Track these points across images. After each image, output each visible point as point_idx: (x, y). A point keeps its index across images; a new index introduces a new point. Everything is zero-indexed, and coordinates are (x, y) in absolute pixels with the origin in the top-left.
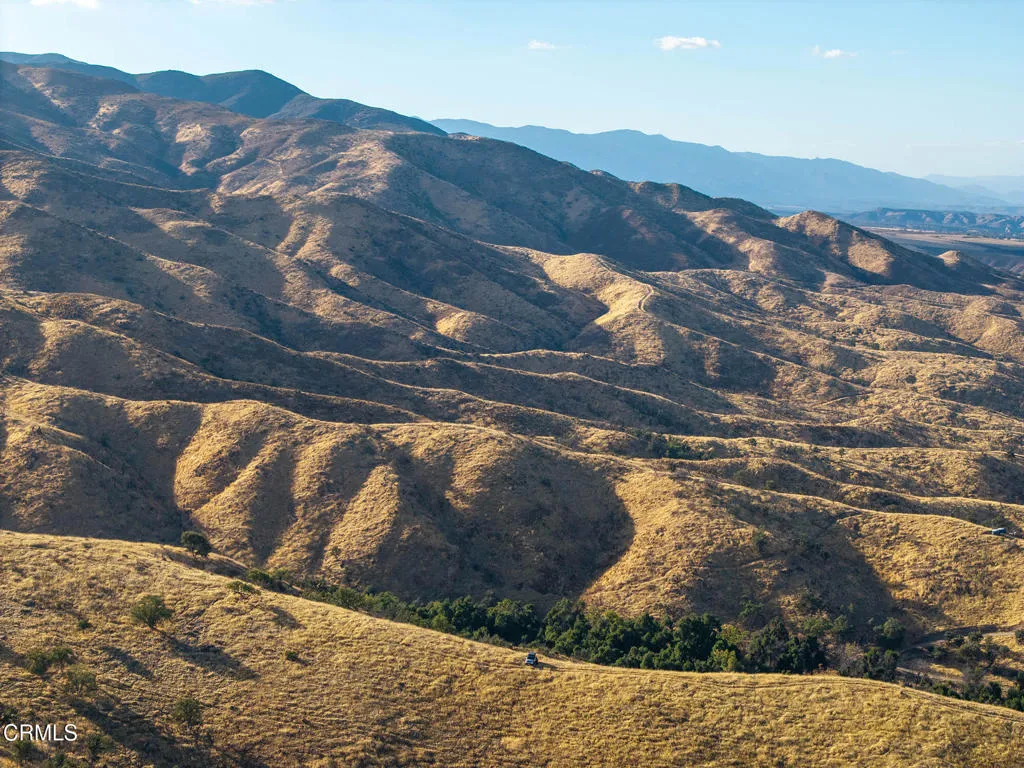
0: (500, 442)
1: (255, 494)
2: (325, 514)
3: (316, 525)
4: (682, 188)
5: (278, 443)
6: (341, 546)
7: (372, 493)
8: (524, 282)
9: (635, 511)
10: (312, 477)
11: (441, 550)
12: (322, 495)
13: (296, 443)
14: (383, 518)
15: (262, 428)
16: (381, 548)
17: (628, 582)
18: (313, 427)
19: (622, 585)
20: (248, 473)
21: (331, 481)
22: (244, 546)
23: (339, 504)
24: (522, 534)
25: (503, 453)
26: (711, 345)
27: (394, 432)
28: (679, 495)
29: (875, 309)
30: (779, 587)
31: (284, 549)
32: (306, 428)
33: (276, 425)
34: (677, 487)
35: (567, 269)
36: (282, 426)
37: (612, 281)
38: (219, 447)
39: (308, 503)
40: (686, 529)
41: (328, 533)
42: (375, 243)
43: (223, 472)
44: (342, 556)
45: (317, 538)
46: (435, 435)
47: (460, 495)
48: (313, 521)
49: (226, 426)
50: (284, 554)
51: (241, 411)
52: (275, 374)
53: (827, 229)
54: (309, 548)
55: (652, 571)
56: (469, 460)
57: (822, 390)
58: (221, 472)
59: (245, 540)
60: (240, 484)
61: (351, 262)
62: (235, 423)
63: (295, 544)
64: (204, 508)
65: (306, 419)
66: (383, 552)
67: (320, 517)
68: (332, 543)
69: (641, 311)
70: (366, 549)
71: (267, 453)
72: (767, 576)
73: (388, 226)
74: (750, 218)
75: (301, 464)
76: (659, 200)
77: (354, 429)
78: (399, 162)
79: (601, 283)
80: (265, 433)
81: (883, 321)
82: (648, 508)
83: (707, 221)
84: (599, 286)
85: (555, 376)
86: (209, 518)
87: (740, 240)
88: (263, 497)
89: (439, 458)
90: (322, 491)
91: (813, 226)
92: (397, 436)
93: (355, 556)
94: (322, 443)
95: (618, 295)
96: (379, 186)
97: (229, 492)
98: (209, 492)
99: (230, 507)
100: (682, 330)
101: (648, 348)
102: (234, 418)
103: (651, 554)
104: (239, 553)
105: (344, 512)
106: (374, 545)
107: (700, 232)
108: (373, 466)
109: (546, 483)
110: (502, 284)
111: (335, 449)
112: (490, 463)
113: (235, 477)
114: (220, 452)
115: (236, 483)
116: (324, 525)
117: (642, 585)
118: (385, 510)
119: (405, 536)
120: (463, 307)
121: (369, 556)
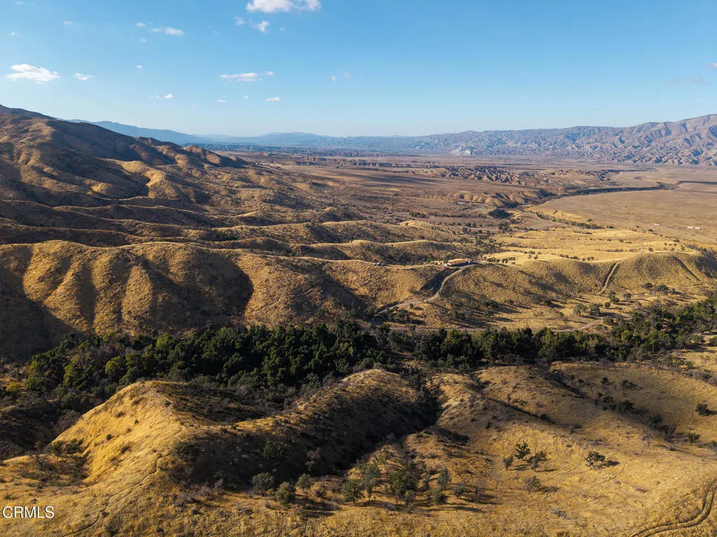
0: (185, 249)
1: (76, 288)
2: (116, 293)
3: (114, 300)
4: (152, 139)
5: (80, 261)
6: (130, 309)
7: (137, 280)
8: (119, 171)
9: (250, 273)
10: (104, 276)
11: (179, 304)
12: (111, 284)
13: (89, 260)
14: (147, 292)
15: (69, 254)
16: (151, 308)
17: (264, 306)
18: (95, 251)
19: (262, 307)
20: (69, 277)
21: (114, 277)
22: (79, 317)
23: (122, 288)
24: (210, 290)
25: (188, 254)
26: (190, 190)
27: (135, 249)
28: (267, 264)
29: (229, 175)
30: (323, 299)
31: (101, 315)
32: (92, 252)
33: (76, 252)
34: (264, 261)
35: (131, 166)
36: (79, 252)
37: (148, 170)
38: (48, 266)
39: (105, 289)
40: (278, 279)
41: (121, 303)
42: (59, 159)
43: (55, 279)
44: (133, 314)
45: (116, 306)
46: (155, 249)
47: (175, 275)
48: (111, 298)
49: (49, 255)
50: (102, 318)
51: (54, 246)
52: (52, 220)
53: (199, 151)
54: (114, 312)
55: (272, 299)
56: (175, 259)
57: (230, 203)
58: (53, 278)
59: (78, 313)
60: (66, 284)
61: (51, 166)
62: (53, 253)
63: (106, 312)
64: (49, 298)
65: (90, 247)
66: (153, 309)
67: (114, 295)
68: (124, 308)
69: (164, 180)
70: (143, 309)
71: (75, 266)
72: (317, 295)
73: (63, 153)
74: (176, 148)
75: (96, 270)
76: (145, 142)
77: (115, 250)
78: (53, 130)
79: (145, 171)
80: (71, 256)
81: (232, 179)
82: (256, 271)
83: (164, 150)
84: (144, 172)
85: (156, 207)
86: (54, 304)
87: (175, 155)
88: (81, 290)
89: (161, 259)
90: (111, 282)
91: (194, 150)
92: (137, 251)
93: (139, 313)
94: (103, 259)
95: (152, 175)
96: (48, 138)
97: (60, 289)
98: (50, 290)
99: (64, 297)
100: (179, 186)
101: (170, 192)
102: (52, 251)
103: (268, 292)
104: (78, 321)
105: (125, 291)
106: (147, 307)
107: (161, 153)
108: (131, 266)
109: (211, 265)
110: (111, 172)
111: (111, 261)
112: (185, 260)
113: (61, 281)
114: (50, 269)
115: (63, 283)
116: (117, 300)
117: (271, 307)
118: (147, 289)
119: (160, 300)
120: (100, 181)
121: (146, 312)
